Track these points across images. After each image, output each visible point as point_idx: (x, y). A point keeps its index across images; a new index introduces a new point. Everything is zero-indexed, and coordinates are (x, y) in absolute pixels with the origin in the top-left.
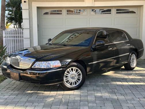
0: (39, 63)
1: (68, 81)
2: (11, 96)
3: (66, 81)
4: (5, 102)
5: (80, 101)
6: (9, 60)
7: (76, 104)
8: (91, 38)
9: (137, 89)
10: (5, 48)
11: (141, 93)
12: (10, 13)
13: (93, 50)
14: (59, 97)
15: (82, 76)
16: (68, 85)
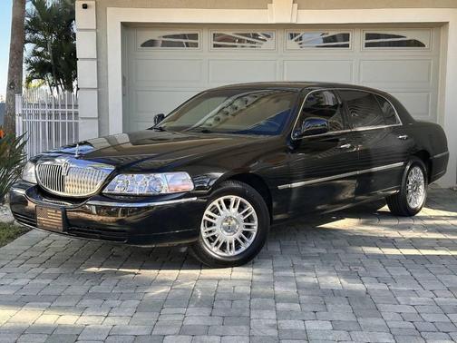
0: (125, 177)
1: (214, 237)
2: (35, 281)
3: (208, 238)
4: (19, 297)
5: (252, 296)
6: (31, 174)
7: (238, 303)
8: (287, 113)
9: (427, 266)
10: (21, 142)
11: (439, 276)
12: (40, 49)
14: (186, 284)
15: (256, 223)
16: (214, 251)
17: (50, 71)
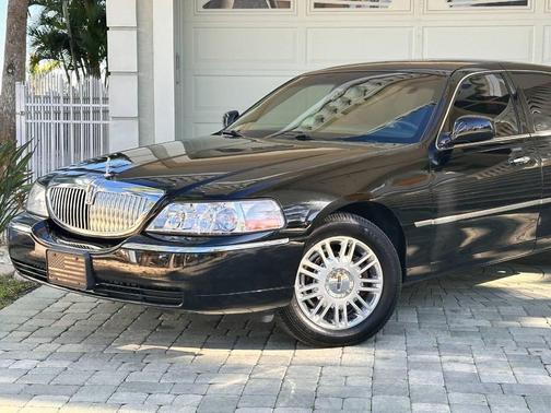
0: (179, 207)
1: (315, 300)
2: (47, 364)
3: (306, 302)
4: (22, 387)
5: (374, 390)
6: (40, 202)
7: (352, 403)
8: (429, 109)
10: (24, 154)
12: (51, 14)
13: (436, 163)
14: (273, 370)
15: (380, 278)
16: (315, 322)
17: (67, 47)
